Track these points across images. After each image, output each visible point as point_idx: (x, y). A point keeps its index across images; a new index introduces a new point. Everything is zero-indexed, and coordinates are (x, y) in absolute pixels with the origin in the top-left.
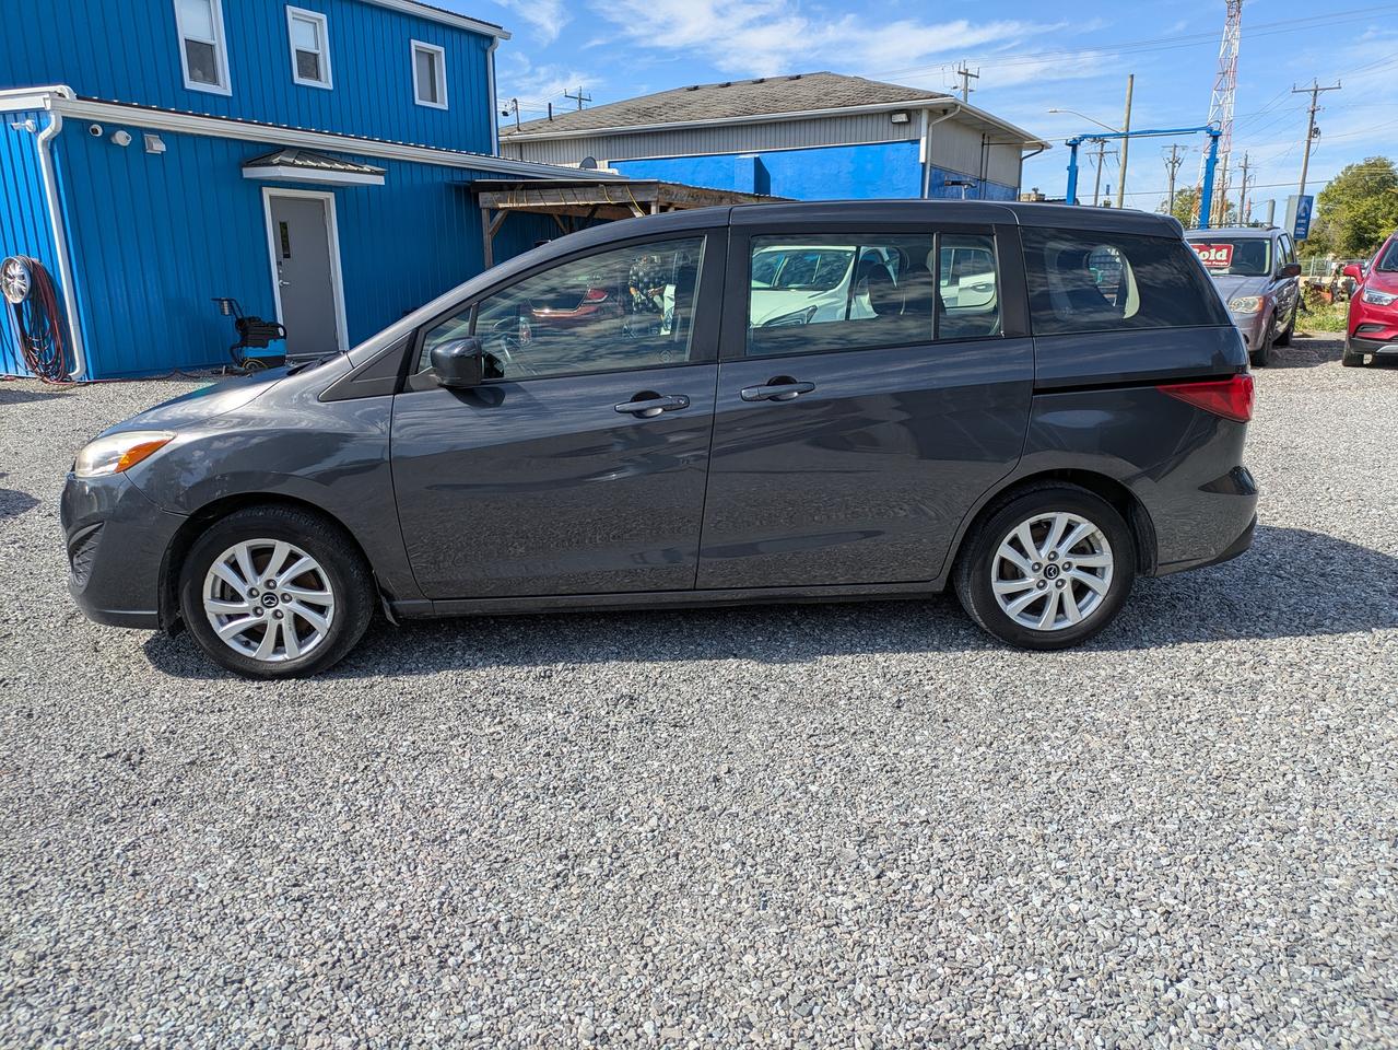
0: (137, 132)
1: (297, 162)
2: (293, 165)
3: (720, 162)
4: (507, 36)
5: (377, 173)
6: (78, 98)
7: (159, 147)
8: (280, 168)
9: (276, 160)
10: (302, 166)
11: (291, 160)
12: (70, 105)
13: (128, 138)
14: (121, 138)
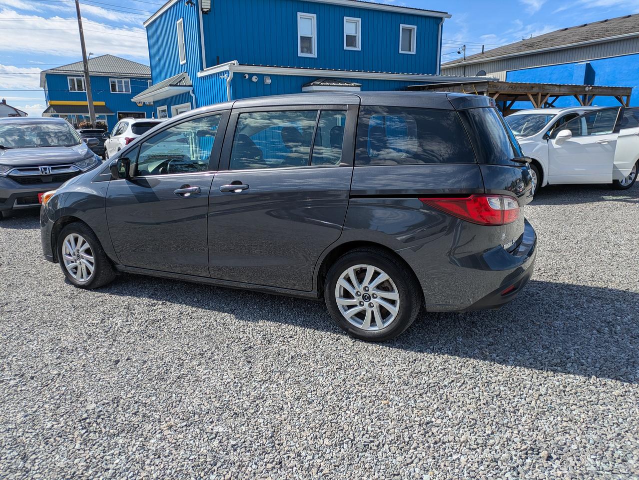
0: (261, 76)
1: (322, 84)
2: (319, 85)
3: (567, 67)
4: (450, 17)
5: (357, 86)
6: (239, 65)
7: (268, 81)
8: (313, 87)
9: (312, 84)
10: (323, 85)
11: (319, 83)
12: (236, 68)
13: (256, 79)
14: (254, 79)
